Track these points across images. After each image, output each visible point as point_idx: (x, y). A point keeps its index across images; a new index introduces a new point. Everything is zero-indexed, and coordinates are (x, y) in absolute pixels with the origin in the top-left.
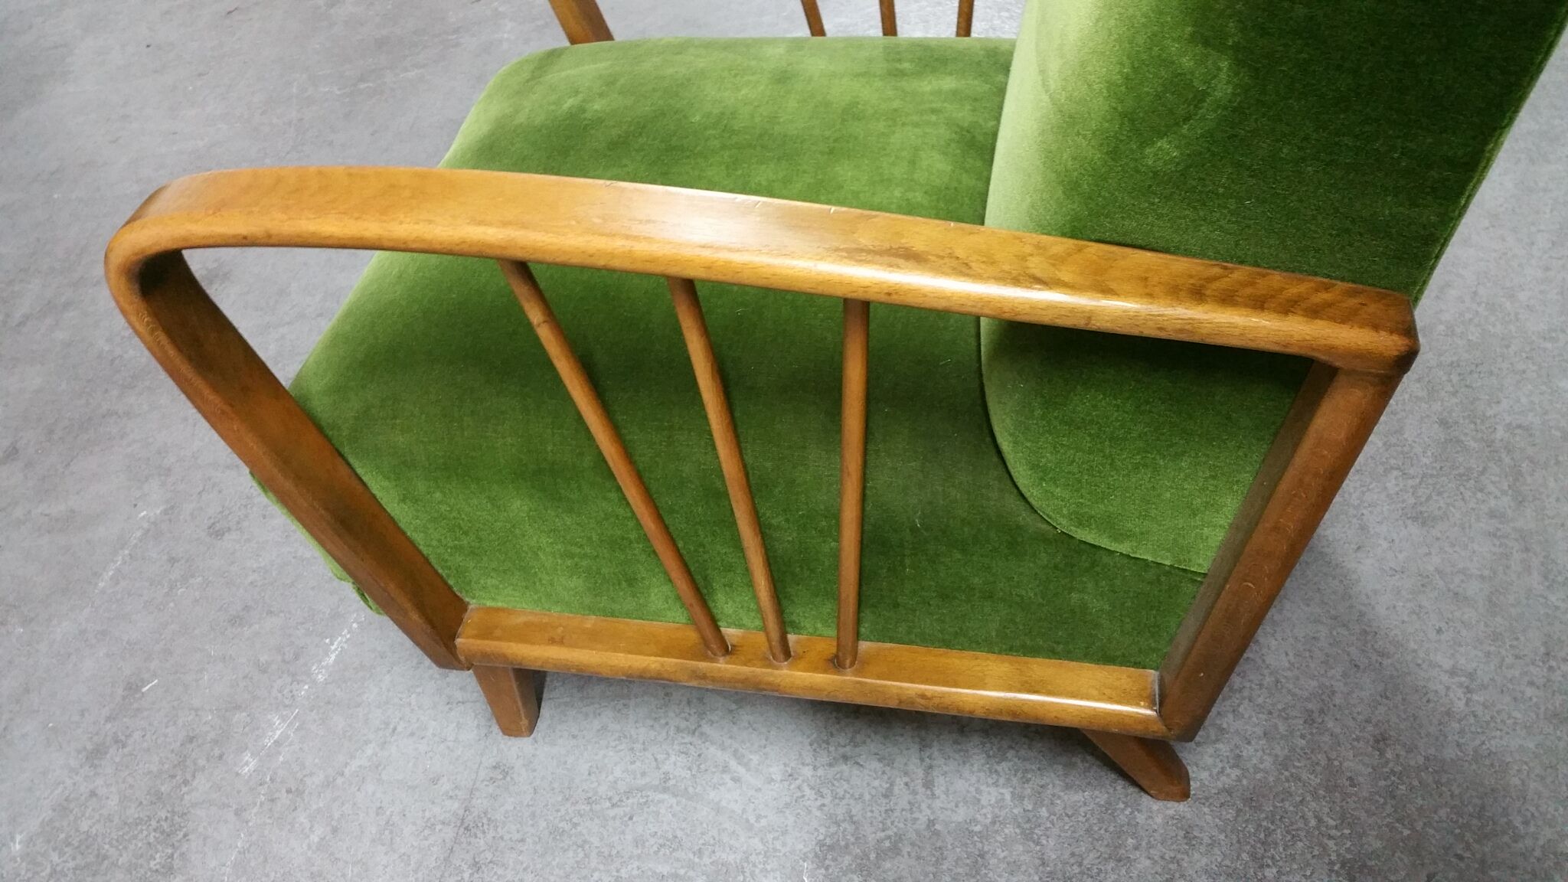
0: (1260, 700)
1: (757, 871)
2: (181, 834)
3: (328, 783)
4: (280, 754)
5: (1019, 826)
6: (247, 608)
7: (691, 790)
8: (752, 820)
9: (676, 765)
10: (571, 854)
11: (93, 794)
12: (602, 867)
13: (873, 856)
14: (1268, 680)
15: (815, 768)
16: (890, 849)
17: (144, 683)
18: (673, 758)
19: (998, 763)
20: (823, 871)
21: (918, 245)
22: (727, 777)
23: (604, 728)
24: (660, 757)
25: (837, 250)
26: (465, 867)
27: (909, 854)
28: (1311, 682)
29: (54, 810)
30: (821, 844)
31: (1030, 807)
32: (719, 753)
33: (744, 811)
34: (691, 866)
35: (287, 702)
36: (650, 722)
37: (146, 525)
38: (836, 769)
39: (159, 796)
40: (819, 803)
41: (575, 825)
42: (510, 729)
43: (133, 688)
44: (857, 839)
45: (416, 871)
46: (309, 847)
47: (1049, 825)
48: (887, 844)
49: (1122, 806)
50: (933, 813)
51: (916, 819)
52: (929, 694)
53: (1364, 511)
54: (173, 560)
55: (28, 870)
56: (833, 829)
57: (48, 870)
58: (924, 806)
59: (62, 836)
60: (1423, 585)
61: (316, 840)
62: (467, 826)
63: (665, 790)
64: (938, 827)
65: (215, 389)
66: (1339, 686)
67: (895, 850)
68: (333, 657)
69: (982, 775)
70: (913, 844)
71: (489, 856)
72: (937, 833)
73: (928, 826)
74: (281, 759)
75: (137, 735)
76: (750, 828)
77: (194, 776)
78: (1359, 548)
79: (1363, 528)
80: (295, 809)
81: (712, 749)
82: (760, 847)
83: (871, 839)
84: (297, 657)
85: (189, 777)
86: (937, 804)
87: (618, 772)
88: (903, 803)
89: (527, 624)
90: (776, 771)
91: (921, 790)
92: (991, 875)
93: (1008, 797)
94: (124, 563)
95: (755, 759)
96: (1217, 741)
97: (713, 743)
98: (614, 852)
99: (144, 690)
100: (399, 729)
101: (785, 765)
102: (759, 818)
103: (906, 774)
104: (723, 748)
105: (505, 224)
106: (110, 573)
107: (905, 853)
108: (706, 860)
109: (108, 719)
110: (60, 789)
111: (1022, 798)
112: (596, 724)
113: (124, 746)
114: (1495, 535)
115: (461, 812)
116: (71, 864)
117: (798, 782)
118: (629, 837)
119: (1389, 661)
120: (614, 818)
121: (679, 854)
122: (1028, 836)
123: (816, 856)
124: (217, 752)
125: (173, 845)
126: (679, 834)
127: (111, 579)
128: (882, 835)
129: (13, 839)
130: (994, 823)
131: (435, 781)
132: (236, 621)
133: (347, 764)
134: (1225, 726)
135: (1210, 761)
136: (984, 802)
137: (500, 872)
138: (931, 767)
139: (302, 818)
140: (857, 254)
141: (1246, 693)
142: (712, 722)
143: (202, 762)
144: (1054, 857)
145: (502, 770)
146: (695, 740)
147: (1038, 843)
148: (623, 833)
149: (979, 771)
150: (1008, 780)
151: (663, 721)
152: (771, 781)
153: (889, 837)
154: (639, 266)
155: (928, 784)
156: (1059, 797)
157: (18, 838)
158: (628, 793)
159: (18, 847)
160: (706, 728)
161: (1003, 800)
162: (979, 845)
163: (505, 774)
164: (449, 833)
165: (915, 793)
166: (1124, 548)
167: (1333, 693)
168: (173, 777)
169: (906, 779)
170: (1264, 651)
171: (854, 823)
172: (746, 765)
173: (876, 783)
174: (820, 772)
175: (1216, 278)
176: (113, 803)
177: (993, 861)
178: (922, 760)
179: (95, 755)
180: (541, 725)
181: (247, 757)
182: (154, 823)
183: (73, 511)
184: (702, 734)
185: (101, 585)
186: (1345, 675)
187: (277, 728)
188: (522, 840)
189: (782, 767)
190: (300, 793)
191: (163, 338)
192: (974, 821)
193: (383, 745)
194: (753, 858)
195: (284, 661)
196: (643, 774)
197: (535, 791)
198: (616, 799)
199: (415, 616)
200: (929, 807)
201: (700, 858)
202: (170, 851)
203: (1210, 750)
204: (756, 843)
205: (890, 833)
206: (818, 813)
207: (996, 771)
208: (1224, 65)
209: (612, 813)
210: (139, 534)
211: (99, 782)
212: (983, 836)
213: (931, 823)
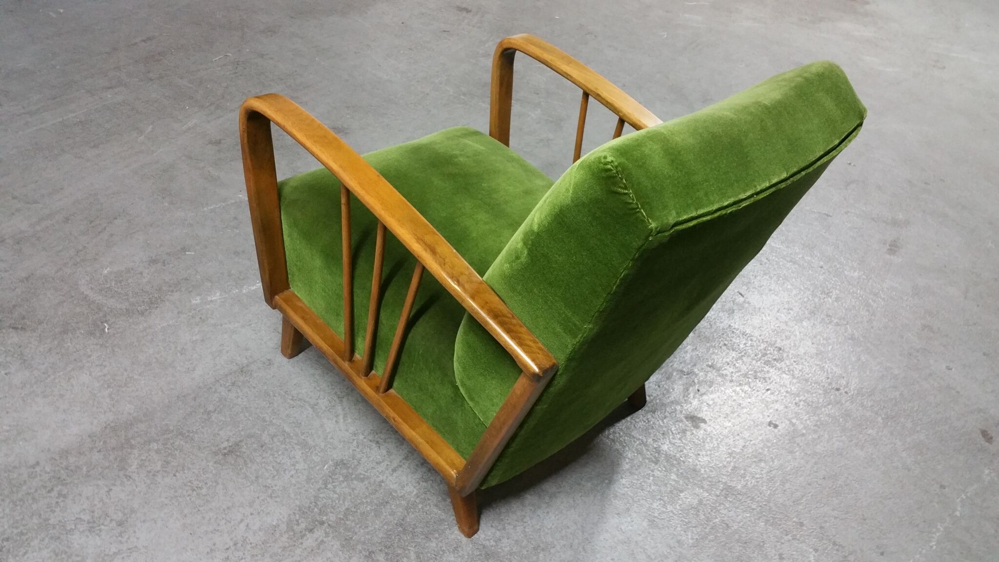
0: (527, 530)
1: (314, 452)
2: (156, 306)
3: (215, 325)
4: (209, 305)
5: (408, 504)
6: (243, 252)
7: (320, 414)
8: (329, 437)
9: (324, 403)
10: (265, 403)
11: (141, 273)
12: (270, 414)
13: (353, 476)
14: (538, 527)
15: (365, 438)
16: (361, 478)
17: (188, 251)
18: (325, 400)
19: (423, 482)
20: (334, 468)
21: (439, 250)
22: (335, 419)
23: (313, 375)
24: (322, 397)
25: (416, 235)
26: (230, 382)
27: (365, 485)
28: (550, 538)
29: (126, 269)
30: (342, 460)
31: (418, 501)
32: (341, 410)
33: (329, 433)
34: (297, 435)
35: (227, 291)
36: (329, 384)
37: (238, 200)
38: (371, 443)
39: (160, 289)
40: (354, 449)
41: (275, 396)
42: (283, 352)
43: (184, 250)
44: (355, 468)
45: (214, 371)
46: (190, 339)
47: (417, 511)
48: (362, 476)
49: (446, 523)
50: (386, 479)
51: (379, 477)
52: (396, 419)
53: (635, 505)
54: (235, 218)
55: (102, 281)
56: (351, 459)
57: (108, 286)
58: (386, 475)
59: (121, 279)
60: (625, 542)
61: (194, 339)
62: (242, 371)
63: (312, 408)
64: (383, 484)
65: (251, 160)
66: (558, 547)
67: (362, 480)
68: (254, 288)
69: (414, 481)
70: (369, 483)
71: (240, 384)
72: (380, 486)
73: (380, 482)
74: (208, 307)
75: (171, 265)
76: (326, 439)
77: (176, 291)
78: (618, 514)
79: (628, 510)
80: (197, 325)
81: (340, 408)
82: (323, 447)
83: (359, 471)
84: (243, 279)
85: (175, 290)
86: (390, 478)
87: (304, 391)
88: (380, 469)
89: (301, 307)
90: (352, 429)
91: (390, 470)
92: (383, 510)
93: (414, 493)
94: (219, 207)
95: (350, 420)
96: (499, 530)
97: (342, 406)
98: (278, 413)
99: (187, 253)
100: (252, 326)
101: (357, 430)
102: (332, 438)
103: (391, 462)
104: (343, 409)
105: (341, 166)
106: (212, 208)
107: (364, 483)
108: (303, 437)
109: (167, 253)
110: (133, 264)
111: (418, 497)
112: (312, 371)
113: (164, 266)
114: (671, 548)
115: (245, 365)
116: (116, 289)
117: (355, 438)
118: (287, 412)
119: (584, 554)
120: (288, 403)
121: (297, 429)
122: (407, 509)
123: (337, 463)
124: (190, 290)
125: (150, 307)
126: (303, 423)
127: (210, 209)
128: (364, 473)
129: (106, 268)
130: (401, 497)
131: (247, 350)
132: (237, 253)
133: (226, 324)
134: (507, 528)
135: (489, 533)
136: (405, 489)
137: (239, 391)
138: (401, 466)
139: (197, 329)
140: (420, 240)
141: (525, 524)
142: (348, 399)
143: (183, 289)
144: (408, 520)
145: (270, 363)
146: (337, 401)
147: (408, 513)
148: (286, 409)
149: (414, 479)
150: (420, 489)
151: (333, 387)
152: (347, 430)
153: (364, 475)
154: (364, 202)
155: (394, 470)
156: (430, 506)
157: (108, 269)
158: (300, 400)
159: (106, 272)
160: (345, 400)
161: (412, 493)
162: (389, 499)
163: (270, 364)
164: (235, 368)
165: (387, 469)
166: (471, 404)
167: (554, 547)
168: (170, 286)
169: (389, 463)
170: (547, 518)
171: (359, 463)
172: (345, 420)
173: (379, 457)
174: (365, 440)
175: (507, 317)
176: (145, 280)
177: (389, 507)
178: (400, 462)
179: (153, 261)
180: (296, 358)
181: (198, 298)
182: (151, 296)
183: (219, 177)
184: (341, 401)
185: (205, 209)
186: (564, 545)
187: (216, 296)
188: (254, 388)
189: (355, 429)
190: (203, 321)
191: (246, 135)
192: (396, 491)
193: (243, 326)
194: (317, 448)
195: (238, 277)
196: (311, 398)
197: (273, 377)
198: (295, 398)
199: (267, 276)
200: (387, 477)
201: (302, 435)
202: (148, 308)
203: (493, 530)
204: (323, 445)
205: (366, 474)
206: (351, 451)
207: (419, 484)
208: (526, 252)
209: (289, 401)
210: (233, 201)
211: (147, 271)
212: (394, 498)
213: (383, 482)
